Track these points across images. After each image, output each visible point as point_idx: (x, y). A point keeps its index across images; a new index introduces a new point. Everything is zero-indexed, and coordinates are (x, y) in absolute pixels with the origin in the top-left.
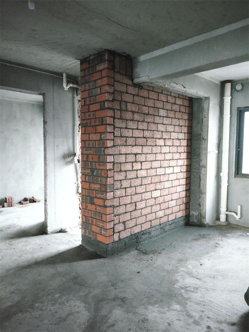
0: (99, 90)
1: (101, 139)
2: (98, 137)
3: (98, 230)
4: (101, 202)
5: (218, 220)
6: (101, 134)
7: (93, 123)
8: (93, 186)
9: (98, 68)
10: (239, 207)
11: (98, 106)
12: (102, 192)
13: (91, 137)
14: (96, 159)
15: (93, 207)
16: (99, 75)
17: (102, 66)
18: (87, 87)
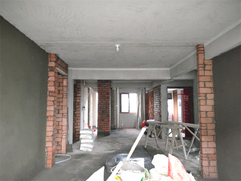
0: (106, 89)
1: (107, 102)
2: (106, 102)
3: (106, 128)
4: (107, 120)
5: (117, 127)
6: (107, 101)
7: (103, 98)
8: (103, 116)
9: (106, 84)
10: (123, 122)
11: (106, 93)
12: (107, 117)
13: (103, 102)
14: (105, 108)
15: (104, 122)
16: (106, 85)
17: (108, 84)
18: (101, 88)
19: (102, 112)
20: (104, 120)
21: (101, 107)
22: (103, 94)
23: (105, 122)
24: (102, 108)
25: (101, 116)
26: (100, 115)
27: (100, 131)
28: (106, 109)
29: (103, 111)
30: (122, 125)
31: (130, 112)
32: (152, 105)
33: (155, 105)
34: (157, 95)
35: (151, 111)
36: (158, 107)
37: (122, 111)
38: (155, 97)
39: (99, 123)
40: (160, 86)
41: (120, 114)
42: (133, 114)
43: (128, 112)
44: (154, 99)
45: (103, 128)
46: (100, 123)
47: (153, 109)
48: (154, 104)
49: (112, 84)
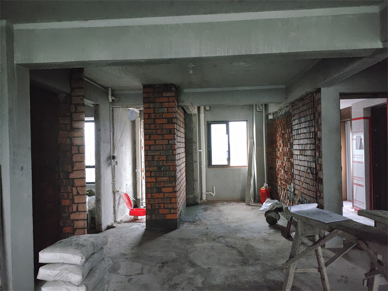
0: (166, 109)
1: (169, 144)
2: (166, 142)
3: (167, 211)
4: (170, 190)
5: (201, 199)
6: (169, 140)
7: (159, 132)
8: (160, 179)
9: (164, 95)
10: (214, 187)
11: (165, 121)
12: (171, 182)
13: (157, 142)
14: (164, 158)
15: (161, 195)
16: (166, 100)
17: (169, 94)
18: (152, 105)
19: (155, 168)
20: (164, 190)
21: (153, 156)
22: (158, 121)
23: (166, 194)
24: (156, 158)
25: (153, 180)
26: (151, 176)
27: (153, 218)
28: (167, 160)
29: (159, 167)
30: (214, 195)
31: (231, 165)
32: (287, 149)
33: (295, 147)
34: (303, 120)
35: (282, 163)
36: (309, 153)
37: (214, 163)
38: (296, 127)
39: (150, 197)
40: (319, 91)
41: (208, 169)
42: (238, 169)
43: (226, 163)
44: (294, 133)
45: (161, 211)
46: (152, 197)
47: (289, 159)
48: (292, 145)
49: (183, 98)
